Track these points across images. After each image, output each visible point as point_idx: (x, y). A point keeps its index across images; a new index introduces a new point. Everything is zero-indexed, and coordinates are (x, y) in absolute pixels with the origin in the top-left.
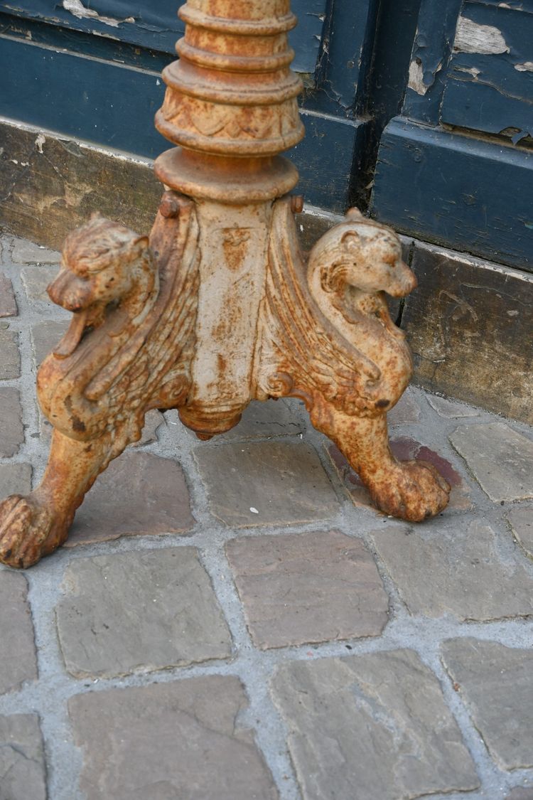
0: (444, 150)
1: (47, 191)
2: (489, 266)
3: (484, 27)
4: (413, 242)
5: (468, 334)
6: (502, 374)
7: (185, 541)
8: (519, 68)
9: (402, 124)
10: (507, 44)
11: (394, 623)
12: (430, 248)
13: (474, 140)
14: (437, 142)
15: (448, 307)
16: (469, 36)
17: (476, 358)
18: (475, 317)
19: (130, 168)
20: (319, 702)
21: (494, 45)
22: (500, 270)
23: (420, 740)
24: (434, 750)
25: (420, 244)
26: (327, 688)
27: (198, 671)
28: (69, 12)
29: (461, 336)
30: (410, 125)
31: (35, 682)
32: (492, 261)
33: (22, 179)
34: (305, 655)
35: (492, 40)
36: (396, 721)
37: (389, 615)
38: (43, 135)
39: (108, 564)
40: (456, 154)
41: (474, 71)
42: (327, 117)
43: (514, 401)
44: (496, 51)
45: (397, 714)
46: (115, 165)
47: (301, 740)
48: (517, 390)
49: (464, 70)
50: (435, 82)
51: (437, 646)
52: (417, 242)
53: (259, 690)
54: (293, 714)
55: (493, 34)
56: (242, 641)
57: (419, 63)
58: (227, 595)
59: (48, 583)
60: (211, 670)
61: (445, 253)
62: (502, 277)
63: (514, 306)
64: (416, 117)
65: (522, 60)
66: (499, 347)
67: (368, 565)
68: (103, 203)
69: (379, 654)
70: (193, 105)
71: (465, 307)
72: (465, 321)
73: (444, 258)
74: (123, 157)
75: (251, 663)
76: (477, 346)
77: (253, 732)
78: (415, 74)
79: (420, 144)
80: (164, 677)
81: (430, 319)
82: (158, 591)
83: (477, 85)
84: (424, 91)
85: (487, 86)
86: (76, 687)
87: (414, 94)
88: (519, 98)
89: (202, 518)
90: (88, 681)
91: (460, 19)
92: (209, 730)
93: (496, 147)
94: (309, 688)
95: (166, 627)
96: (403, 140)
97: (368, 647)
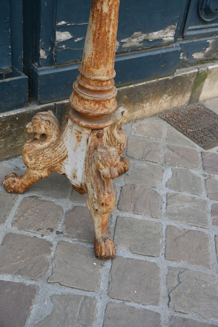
0: (60, 73)
3: (64, 32)
4: (55, 104)
8: (76, 41)
9: (43, 70)
10: (72, 35)
11: (158, 192)
12: (60, 102)
13: (66, 66)
14: (56, 71)
16: (60, 36)
20: (179, 214)
21: (68, 37)
23: (193, 203)
24: (197, 203)
25: (57, 103)
26: (176, 211)
30: (46, 69)
31: (158, 264)
34: (164, 211)
35: (67, 35)
36: (187, 205)
37: (156, 192)
39: (119, 236)
40: (63, 72)
41: (64, 46)
42: (15, 78)
44: (69, 38)
45: (185, 204)
47: (189, 222)
49: (61, 47)
50: (50, 55)
51: (167, 189)
52: (55, 103)
53: (173, 223)
54: (181, 220)
55: (67, 34)
56: (156, 221)
57: (43, 49)
58: (139, 217)
59: (121, 252)
64: (46, 66)
65: (76, 39)
67: (137, 187)
70: (105, 103)
73: (65, 103)
75: (163, 221)
77: (184, 229)
78: (42, 54)
79: (52, 74)
80: (164, 239)
82: (133, 229)
83: (65, 50)
84: (46, 57)
85: (68, 49)
86: (162, 257)
87: (43, 59)
88: (77, 49)
90: (161, 254)
91: (57, 32)
92: (183, 236)
93: (72, 65)
94: (175, 215)
95: (147, 232)
96: (46, 75)
97: (164, 200)
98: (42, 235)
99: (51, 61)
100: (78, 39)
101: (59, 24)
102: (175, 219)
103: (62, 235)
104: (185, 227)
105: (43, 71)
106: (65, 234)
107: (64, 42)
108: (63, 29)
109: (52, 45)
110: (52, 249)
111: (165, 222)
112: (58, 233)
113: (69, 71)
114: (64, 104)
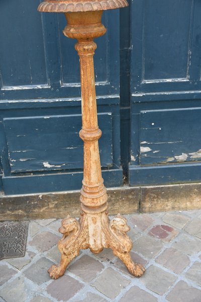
0: (143, 170)
1: (43, 206)
2: (157, 186)
3: (146, 147)
4: (140, 187)
5: (155, 199)
6: (163, 204)
7: (149, 265)
8: (154, 152)
10: (151, 149)
11: (190, 259)
12: (144, 187)
14: (141, 168)
15: (150, 196)
16: (143, 149)
17: (157, 203)
18: (156, 196)
19: (68, 194)
20: (195, 276)
22: (159, 186)
25: (142, 187)
26: (194, 274)
27: (175, 283)
28: (46, 167)
29: (154, 200)
30: (134, 167)
32: (157, 185)
33: (35, 206)
34: (185, 271)
35: (148, 149)
37: (188, 258)
38: (41, 195)
40: (145, 170)
41: (146, 155)
42: (115, 170)
43: (167, 208)
44: (149, 151)
46: (64, 195)
47: (198, 283)
48: (167, 206)
49: (144, 155)
50: (137, 159)
51: (198, 258)
53: (186, 280)
54: (194, 280)
56: (176, 275)
57: (133, 155)
58: (165, 269)
60: (177, 282)
61: (147, 187)
62: (159, 188)
63: (163, 191)
64: (134, 165)
66: (162, 200)
67: (177, 252)
68: (61, 204)
69: (194, 264)
71: (153, 195)
72: (154, 198)
74: (66, 192)
76: (157, 201)
78: (133, 158)
79: (138, 170)
80: (173, 287)
81: (147, 200)
83: (147, 157)
84: (135, 160)
85: (149, 157)
86: (164, 296)
87: (133, 161)
88: (155, 157)
89: (146, 259)
91: (141, 147)
92: (187, 290)
93: (152, 166)
94: (191, 275)
95: (164, 279)
96: (134, 170)
97: (191, 264)
98: (102, 261)
99: (137, 162)
100: (156, 152)
101: (142, 143)
102: (189, 278)
103: (112, 264)
104: (193, 285)
105: (132, 168)
106: (114, 265)
107: (145, 153)
108: (145, 145)
109: (138, 153)
110: (102, 270)
111: (181, 277)
112: (111, 263)
113: (150, 169)
114: (146, 189)
